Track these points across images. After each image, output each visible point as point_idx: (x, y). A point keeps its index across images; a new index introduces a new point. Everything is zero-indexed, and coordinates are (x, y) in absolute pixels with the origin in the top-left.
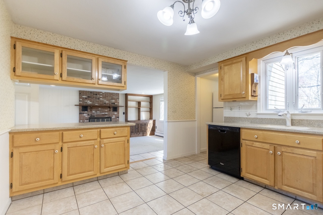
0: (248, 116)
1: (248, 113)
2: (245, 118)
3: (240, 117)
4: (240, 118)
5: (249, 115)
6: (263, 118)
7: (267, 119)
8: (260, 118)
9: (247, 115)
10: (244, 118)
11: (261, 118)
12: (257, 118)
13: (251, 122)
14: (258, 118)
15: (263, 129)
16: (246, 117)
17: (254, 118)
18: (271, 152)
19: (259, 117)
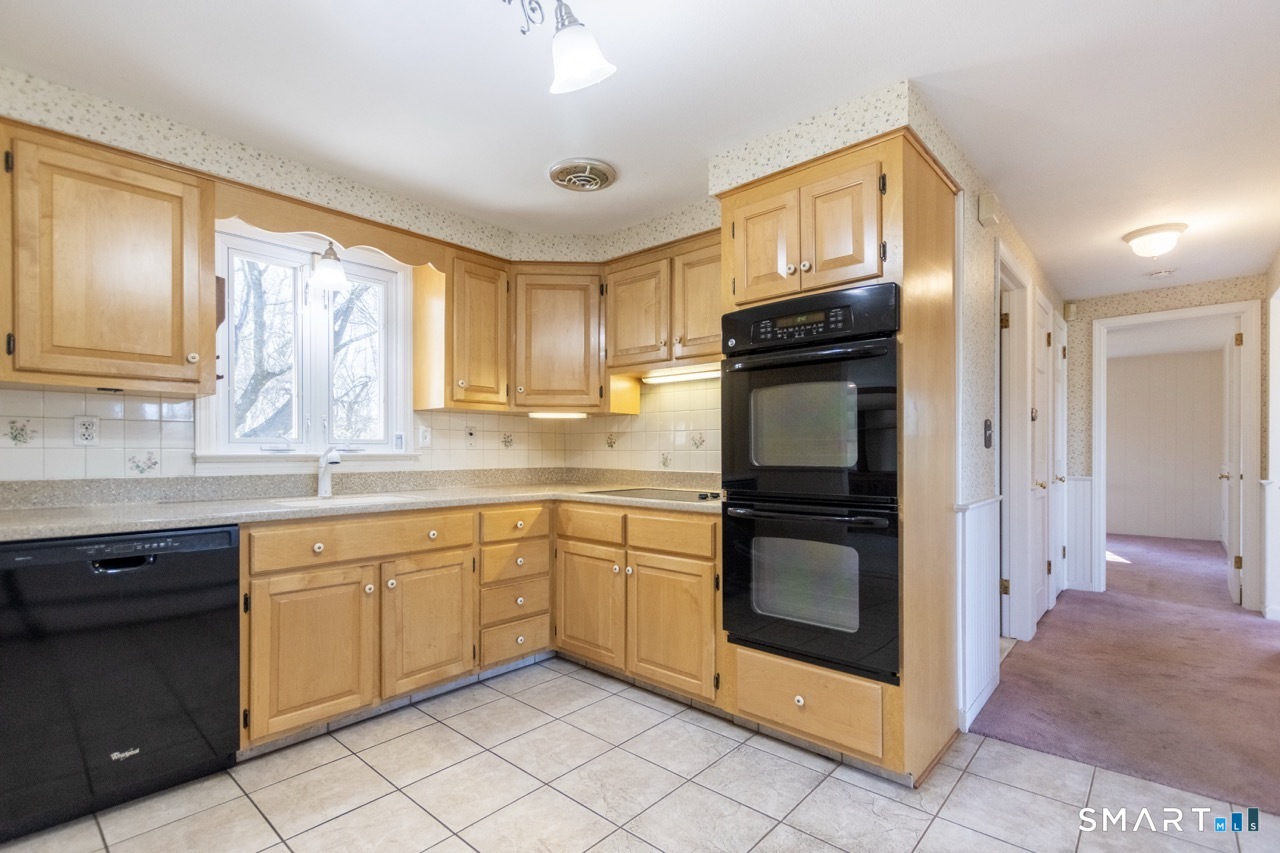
0: (142, 472)
1: (142, 458)
2: (126, 481)
3: (92, 481)
4: (89, 483)
5: (149, 467)
6: (223, 477)
7: (241, 477)
8: (206, 478)
9: (138, 466)
10: (119, 483)
11: (213, 477)
12: (195, 479)
13: (165, 501)
14: (201, 478)
15: (341, 513)
16: (135, 474)
17: (177, 479)
18: (370, 587)
19: (203, 471)
